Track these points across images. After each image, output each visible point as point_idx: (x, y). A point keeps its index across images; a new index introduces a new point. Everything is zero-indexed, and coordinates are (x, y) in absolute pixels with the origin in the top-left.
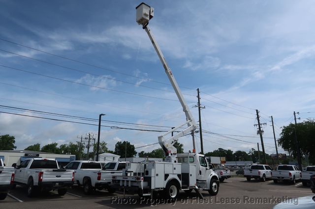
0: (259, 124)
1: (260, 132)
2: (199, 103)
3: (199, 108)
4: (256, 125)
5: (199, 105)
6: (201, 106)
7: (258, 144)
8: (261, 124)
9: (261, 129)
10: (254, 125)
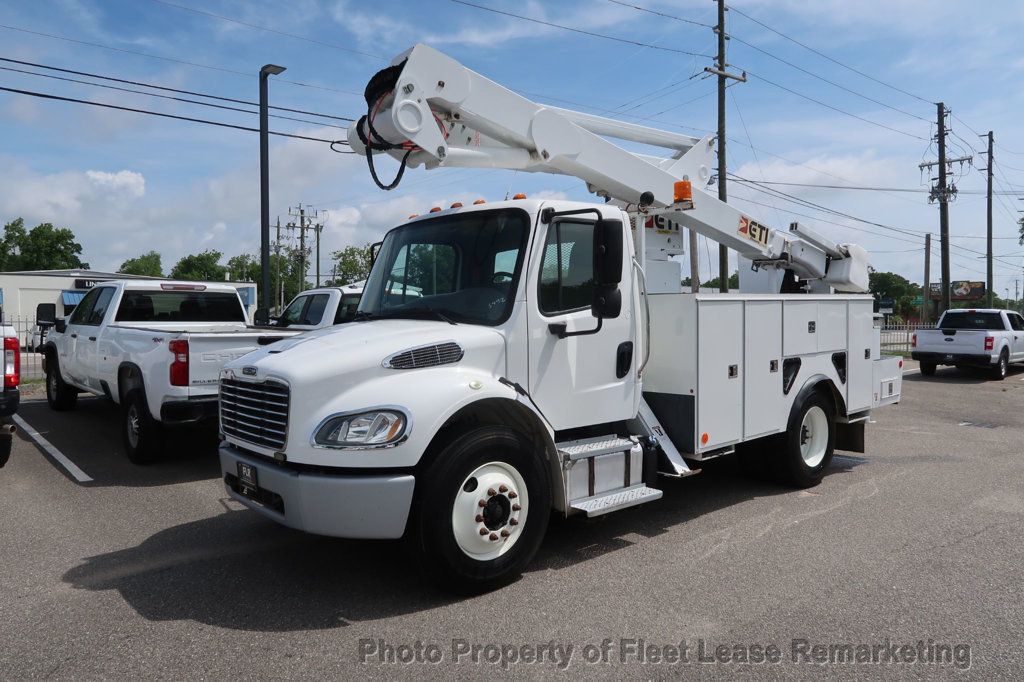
0: (942, 162)
1: (942, 192)
2: (721, 57)
3: (722, 79)
4: (930, 166)
5: (721, 68)
6: (727, 71)
7: (928, 237)
8: (950, 162)
9: (948, 180)
10: (921, 167)
